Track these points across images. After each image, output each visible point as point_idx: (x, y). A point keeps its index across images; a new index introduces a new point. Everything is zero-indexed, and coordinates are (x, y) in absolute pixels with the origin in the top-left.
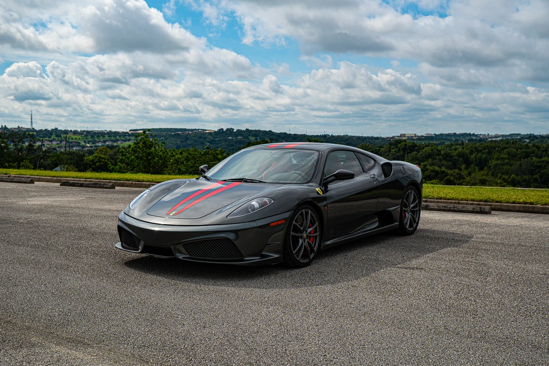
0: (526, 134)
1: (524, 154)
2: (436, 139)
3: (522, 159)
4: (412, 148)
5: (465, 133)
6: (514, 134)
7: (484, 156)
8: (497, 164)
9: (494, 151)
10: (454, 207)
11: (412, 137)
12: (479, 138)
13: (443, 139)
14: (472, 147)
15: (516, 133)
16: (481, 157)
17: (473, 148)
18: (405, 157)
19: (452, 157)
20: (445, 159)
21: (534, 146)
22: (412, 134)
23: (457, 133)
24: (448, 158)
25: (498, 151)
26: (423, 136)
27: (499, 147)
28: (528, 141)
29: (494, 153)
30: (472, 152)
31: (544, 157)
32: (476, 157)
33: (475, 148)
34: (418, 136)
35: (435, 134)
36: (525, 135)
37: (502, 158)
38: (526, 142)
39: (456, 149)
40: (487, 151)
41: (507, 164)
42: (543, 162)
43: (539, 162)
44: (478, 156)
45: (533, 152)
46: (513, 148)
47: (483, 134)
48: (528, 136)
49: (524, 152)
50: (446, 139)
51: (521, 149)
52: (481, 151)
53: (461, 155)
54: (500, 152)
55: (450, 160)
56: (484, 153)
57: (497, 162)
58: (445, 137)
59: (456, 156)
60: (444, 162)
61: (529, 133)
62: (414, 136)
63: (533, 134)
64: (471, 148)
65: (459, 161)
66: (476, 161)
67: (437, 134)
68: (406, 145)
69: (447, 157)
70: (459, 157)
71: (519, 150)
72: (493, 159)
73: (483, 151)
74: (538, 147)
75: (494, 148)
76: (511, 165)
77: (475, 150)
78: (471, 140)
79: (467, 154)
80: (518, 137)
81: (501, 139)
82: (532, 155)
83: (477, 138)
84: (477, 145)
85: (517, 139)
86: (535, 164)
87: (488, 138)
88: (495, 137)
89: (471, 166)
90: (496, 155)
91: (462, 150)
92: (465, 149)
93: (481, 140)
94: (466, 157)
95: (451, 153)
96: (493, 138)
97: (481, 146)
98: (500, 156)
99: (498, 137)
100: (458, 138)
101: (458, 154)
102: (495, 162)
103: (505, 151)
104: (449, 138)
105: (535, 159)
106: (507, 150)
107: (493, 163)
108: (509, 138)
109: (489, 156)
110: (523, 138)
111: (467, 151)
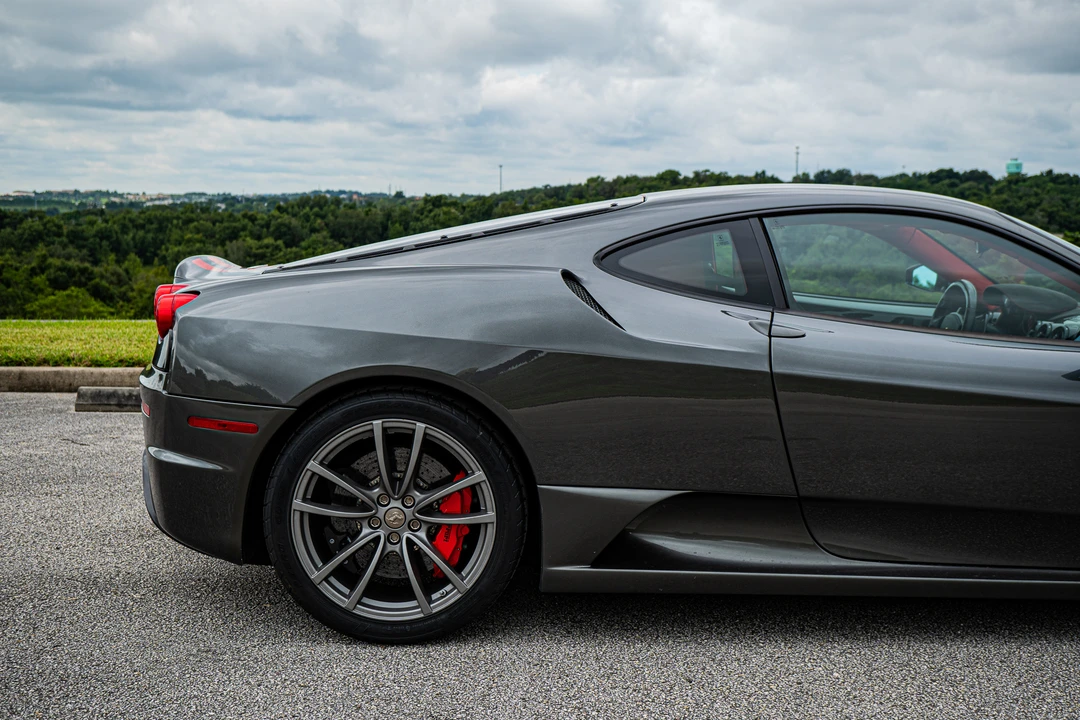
0: (216, 193)
2: (39, 202)
3: (228, 243)
5: (97, 191)
6: (195, 194)
7: (150, 236)
8: (179, 251)
9: (170, 226)
12: (127, 201)
13: (53, 201)
14: (124, 218)
15: (197, 191)
16: (144, 238)
17: (127, 222)
19: (86, 239)
20: (71, 242)
21: (245, 216)
23: (82, 190)
24: (81, 242)
25: (177, 226)
26: (8, 196)
27: (178, 218)
28: (223, 206)
29: (171, 230)
30: (124, 229)
31: (266, 237)
32: (133, 238)
33: (131, 221)
35: (35, 192)
36: (214, 196)
37: (189, 241)
38: (219, 208)
39: (92, 223)
40: (154, 226)
42: (267, 247)
43: (261, 247)
44: (137, 237)
45: (244, 228)
46: (207, 221)
47: (133, 192)
48: (221, 198)
49: (228, 228)
51: (221, 222)
52: (142, 227)
53: (103, 235)
54: (181, 229)
55: (83, 247)
56: (148, 231)
57: (180, 248)
58: (56, 199)
59: (95, 236)
60: (71, 249)
61: (221, 193)
63: (229, 194)
64: (122, 221)
65: (101, 247)
66: (135, 247)
67: (39, 191)
69: (76, 238)
70: (101, 239)
71: (217, 224)
73: (148, 226)
74: (253, 219)
75: (169, 220)
77: (130, 225)
78: (111, 205)
79: (116, 233)
80: (203, 200)
81: (171, 201)
82: (242, 233)
83: (124, 201)
84: (135, 212)
85: (201, 203)
86: (254, 251)
87: (144, 200)
88: (159, 199)
89: (128, 257)
90: (175, 234)
91: (104, 225)
92: (110, 223)
93: (132, 204)
94: (114, 239)
95: (83, 231)
96: (155, 200)
97: (143, 216)
98: (182, 237)
99: (164, 199)
100: (84, 201)
101: (98, 232)
102: (176, 249)
103: (192, 225)
104: (65, 199)
105: (250, 241)
106: (195, 223)
107: (170, 251)
108: (186, 200)
109: (161, 237)
110: (212, 201)
111: (116, 227)
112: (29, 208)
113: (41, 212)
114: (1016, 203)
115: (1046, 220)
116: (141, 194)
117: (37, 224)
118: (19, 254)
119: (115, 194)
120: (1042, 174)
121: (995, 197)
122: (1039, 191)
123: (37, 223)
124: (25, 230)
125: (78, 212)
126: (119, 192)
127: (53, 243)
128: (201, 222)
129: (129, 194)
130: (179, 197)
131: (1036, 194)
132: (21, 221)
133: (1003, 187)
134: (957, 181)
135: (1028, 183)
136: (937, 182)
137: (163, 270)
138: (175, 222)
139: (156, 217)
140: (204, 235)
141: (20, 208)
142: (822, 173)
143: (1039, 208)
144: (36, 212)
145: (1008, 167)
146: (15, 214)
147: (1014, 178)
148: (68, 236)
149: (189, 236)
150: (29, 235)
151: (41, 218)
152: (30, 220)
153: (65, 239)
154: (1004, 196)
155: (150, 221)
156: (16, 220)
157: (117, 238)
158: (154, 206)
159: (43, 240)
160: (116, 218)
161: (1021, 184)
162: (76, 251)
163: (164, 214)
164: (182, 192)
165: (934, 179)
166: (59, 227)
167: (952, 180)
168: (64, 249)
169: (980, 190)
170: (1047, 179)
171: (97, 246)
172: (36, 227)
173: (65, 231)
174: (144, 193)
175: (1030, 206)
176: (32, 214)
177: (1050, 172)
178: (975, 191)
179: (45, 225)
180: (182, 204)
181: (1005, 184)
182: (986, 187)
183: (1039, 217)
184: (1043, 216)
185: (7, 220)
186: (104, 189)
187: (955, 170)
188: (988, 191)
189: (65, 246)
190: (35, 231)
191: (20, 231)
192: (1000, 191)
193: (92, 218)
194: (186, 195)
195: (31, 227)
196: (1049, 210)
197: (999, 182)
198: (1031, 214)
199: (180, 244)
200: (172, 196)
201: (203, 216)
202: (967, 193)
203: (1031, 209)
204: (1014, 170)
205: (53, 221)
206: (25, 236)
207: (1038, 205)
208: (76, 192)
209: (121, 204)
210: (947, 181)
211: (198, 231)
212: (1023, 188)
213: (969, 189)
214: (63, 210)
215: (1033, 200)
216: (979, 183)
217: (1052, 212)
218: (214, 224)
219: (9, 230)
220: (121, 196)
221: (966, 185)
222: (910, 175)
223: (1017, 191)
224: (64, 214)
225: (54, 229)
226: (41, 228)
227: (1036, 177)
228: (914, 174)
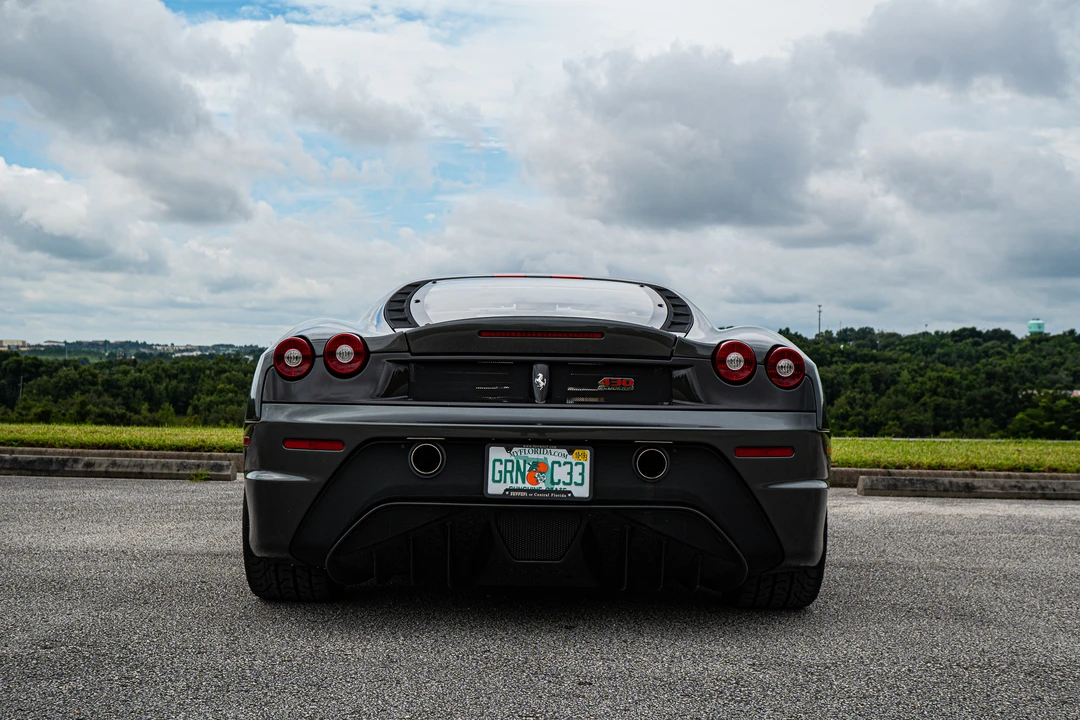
0: (243, 345)
2: (69, 352)
4: (33, 370)
5: (127, 342)
6: (222, 345)
7: (183, 385)
8: (211, 401)
9: (202, 376)
10: (1043, 488)
11: (18, 347)
12: (157, 353)
13: (84, 352)
14: (157, 368)
15: (225, 343)
16: (177, 387)
17: (160, 371)
18: (18, 388)
19: (120, 388)
20: (106, 390)
22: (17, 341)
23: (112, 341)
24: (115, 391)
25: (209, 377)
26: (39, 346)
27: (210, 369)
28: (251, 358)
29: (203, 381)
30: (158, 379)
32: (166, 388)
33: (164, 370)
34: (29, 346)
35: (65, 342)
36: (241, 347)
37: (221, 391)
38: (247, 360)
39: (126, 373)
40: (187, 376)
41: (231, 401)
44: (169, 389)
47: (162, 343)
48: (247, 350)
50: (89, 353)
52: (175, 376)
53: (137, 384)
54: (213, 379)
55: (118, 395)
56: (181, 381)
57: (213, 398)
58: (86, 349)
59: (129, 385)
60: (106, 398)
61: (248, 345)
62: (21, 344)
64: (156, 371)
65: (134, 396)
66: (168, 394)
67: (70, 341)
68: (19, 363)
69: (111, 387)
70: (135, 388)
72: (201, 391)
73: (180, 377)
75: (202, 370)
77: (163, 375)
78: (143, 356)
79: (150, 382)
80: (230, 351)
81: (199, 353)
83: (153, 352)
84: (167, 364)
85: (229, 354)
87: (172, 351)
88: (187, 350)
89: (163, 406)
90: (207, 384)
91: (138, 374)
92: (143, 373)
93: (161, 355)
94: (148, 388)
95: (118, 380)
96: (183, 351)
97: (176, 366)
98: (215, 387)
99: (192, 350)
100: (114, 351)
101: (131, 382)
102: (208, 399)
103: (225, 375)
104: (95, 350)
107: (201, 400)
108: (215, 352)
109: (193, 387)
110: (240, 351)
111: (149, 377)
112: (61, 358)
113: (76, 361)
114: (1040, 362)
115: (1071, 379)
116: (169, 345)
117: (73, 374)
118: (56, 402)
119: (144, 345)
120: (1065, 333)
121: (1019, 355)
122: (1063, 351)
123: (73, 371)
124: (61, 378)
125: (110, 362)
126: (149, 343)
127: (88, 391)
128: (234, 372)
129: (158, 345)
130: (207, 348)
131: (1060, 354)
132: (56, 370)
133: (1026, 346)
134: (981, 340)
135: (1051, 343)
136: (960, 341)
137: (196, 419)
138: (208, 372)
139: (189, 368)
140: (236, 386)
141: (51, 358)
142: (845, 331)
143: (1063, 367)
144: (70, 361)
145: (1030, 327)
146: (48, 364)
147: (1037, 337)
148: (103, 385)
149: (221, 386)
150: (65, 383)
151: (76, 368)
152: (65, 368)
153: (100, 388)
154: (1028, 355)
155: (183, 371)
156: (52, 369)
157: (151, 387)
158: (183, 357)
159: (78, 388)
160: (149, 368)
161: (1044, 343)
162: (111, 399)
163: (197, 364)
164: (210, 344)
165: (957, 338)
166: (95, 376)
167: (976, 339)
168: (99, 397)
169: (1004, 348)
170: (1069, 338)
171: (131, 395)
172: (72, 376)
173: (100, 380)
174: (172, 344)
175: (1054, 365)
176: (66, 363)
177: (1072, 332)
178: (1000, 349)
179: (80, 374)
180: (211, 356)
181: (1028, 343)
182: (1010, 346)
183: (1064, 376)
184: (1067, 375)
185: (43, 369)
186: (134, 340)
187: (978, 329)
188: (1011, 350)
189: (100, 395)
190: (71, 379)
191: (55, 380)
192: (1023, 351)
193: (123, 367)
194: (214, 347)
195: (67, 376)
196: (1074, 369)
197: (1022, 341)
198: (1056, 373)
199: (212, 394)
200: (200, 348)
201: (235, 367)
202: (991, 351)
203: (1055, 368)
204: (1036, 329)
205: (89, 370)
206: (61, 385)
207: (1063, 364)
208: (106, 343)
209: (151, 354)
210: (970, 340)
211: (230, 382)
212: (1046, 347)
213: (993, 348)
214: (94, 360)
215: (1057, 359)
216: (1002, 343)
217: (1075, 372)
218: (245, 375)
219: (45, 378)
220: (150, 347)
221: (989, 344)
222: (933, 333)
223: (1041, 350)
224: (97, 364)
225: (90, 377)
226: (78, 376)
227: (1059, 336)
228: (937, 333)
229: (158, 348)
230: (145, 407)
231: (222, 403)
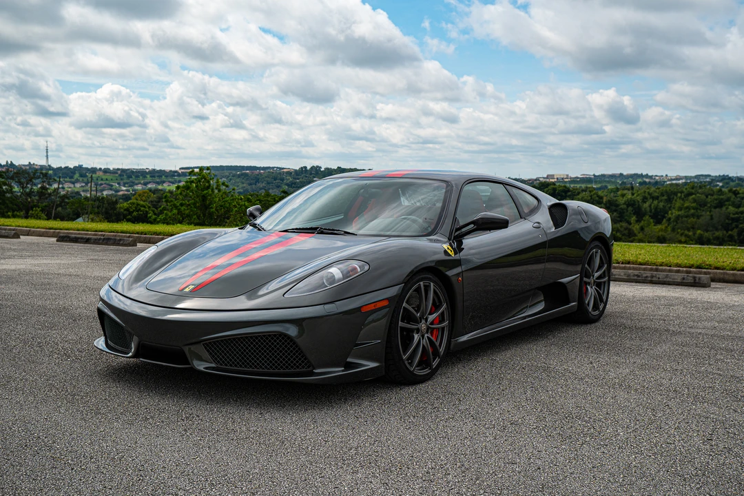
0: (718, 175)
1: (715, 202)
2: (595, 182)
3: (713, 209)
4: (563, 194)
5: (635, 174)
6: (702, 175)
7: (661, 205)
8: (679, 215)
9: (675, 198)
11: (563, 179)
12: (654, 181)
13: (605, 181)
14: (645, 192)
15: (704, 173)
16: (658, 205)
17: (647, 195)
19: (617, 206)
20: (608, 207)
21: (731, 191)
22: (563, 175)
23: (625, 173)
24: (614, 208)
25: (680, 198)
26: (577, 178)
27: (682, 192)
28: (721, 184)
29: (676, 201)
30: (644, 200)
32: (650, 206)
34: (571, 178)
35: (594, 175)
36: (716, 176)
37: (687, 208)
38: (718, 185)
39: (623, 195)
40: (665, 197)
41: (693, 215)
43: (737, 213)
44: (653, 205)
45: (728, 200)
46: (702, 194)
47: (659, 175)
48: (721, 178)
49: (716, 200)
50: (608, 182)
51: (712, 195)
52: (657, 198)
53: (630, 204)
54: (683, 200)
55: (616, 211)
56: (661, 201)
57: (680, 213)
58: (608, 179)
59: (624, 204)
61: (722, 174)
62: (565, 177)
63: (728, 176)
64: (644, 195)
65: (627, 211)
66: (650, 211)
67: (597, 174)
69: (611, 205)
70: (628, 206)
71: (709, 197)
72: (674, 208)
73: (661, 198)
74: (735, 193)
75: (675, 194)
76: (698, 217)
77: (649, 197)
78: (642, 183)
79: (638, 202)
80: (706, 179)
81: (684, 181)
82: (727, 203)
83: (652, 181)
85: (704, 181)
86: (731, 216)
87: (666, 180)
88: (676, 179)
89: (644, 218)
90: (678, 203)
91: (631, 197)
92: (635, 196)
93: (657, 183)
94: (637, 206)
95: (618, 201)
96: (674, 180)
97: (658, 190)
98: (683, 205)
99: (680, 179)
100: (625, 180)
101: (626, 201)
102: (677, 213)
103: (691, 197)
104: (613, 180)
105: (731, 209)
106: (694, 196)
107: (673, 214)
108: (696, 180)
109: (669, 205)
110: (714, 180)
111: (639, 198)
116: (664, 175)
117: (587, 197)
119: (647, 176)
125: (618, 188)
126: (650, 174)
129: (656, 176)
130: (691, 177)
138: (679, 195)
139: (666, 192)
140: (698, 204)
141: (583, 185)
148: (606, 204)
149: (687, 204)
153: (604, 206)
155: (662, 194)
157: (639, 205)
158: (671, 184)
160: (639, 192)
163: (677, 189)
164: (693, 175)
166: (602, 198)
171: (625, 211)
173: (605, 201)
174: (667, 175)
179: (591, 196)
180: (691, 183)
185: (569, 193)
186: (640, 173)
199: (681, 210)
200: (686, 177)
201: (700, 191)
208: (621, 174)
209: (650, 182)
211: (695, 201)
214: (610, 187)
220: (651, 177)
224: (611, 189)
225: (597, 198)
229: (657, 178)
230: (634, 218)
231: (686, 217)
